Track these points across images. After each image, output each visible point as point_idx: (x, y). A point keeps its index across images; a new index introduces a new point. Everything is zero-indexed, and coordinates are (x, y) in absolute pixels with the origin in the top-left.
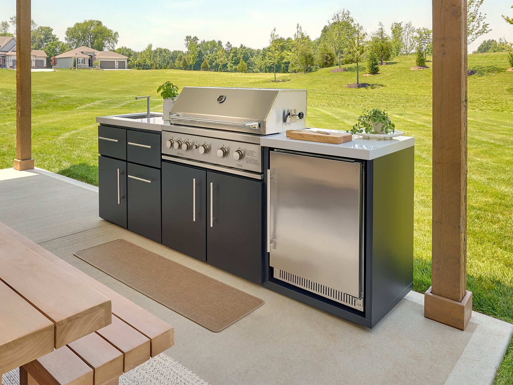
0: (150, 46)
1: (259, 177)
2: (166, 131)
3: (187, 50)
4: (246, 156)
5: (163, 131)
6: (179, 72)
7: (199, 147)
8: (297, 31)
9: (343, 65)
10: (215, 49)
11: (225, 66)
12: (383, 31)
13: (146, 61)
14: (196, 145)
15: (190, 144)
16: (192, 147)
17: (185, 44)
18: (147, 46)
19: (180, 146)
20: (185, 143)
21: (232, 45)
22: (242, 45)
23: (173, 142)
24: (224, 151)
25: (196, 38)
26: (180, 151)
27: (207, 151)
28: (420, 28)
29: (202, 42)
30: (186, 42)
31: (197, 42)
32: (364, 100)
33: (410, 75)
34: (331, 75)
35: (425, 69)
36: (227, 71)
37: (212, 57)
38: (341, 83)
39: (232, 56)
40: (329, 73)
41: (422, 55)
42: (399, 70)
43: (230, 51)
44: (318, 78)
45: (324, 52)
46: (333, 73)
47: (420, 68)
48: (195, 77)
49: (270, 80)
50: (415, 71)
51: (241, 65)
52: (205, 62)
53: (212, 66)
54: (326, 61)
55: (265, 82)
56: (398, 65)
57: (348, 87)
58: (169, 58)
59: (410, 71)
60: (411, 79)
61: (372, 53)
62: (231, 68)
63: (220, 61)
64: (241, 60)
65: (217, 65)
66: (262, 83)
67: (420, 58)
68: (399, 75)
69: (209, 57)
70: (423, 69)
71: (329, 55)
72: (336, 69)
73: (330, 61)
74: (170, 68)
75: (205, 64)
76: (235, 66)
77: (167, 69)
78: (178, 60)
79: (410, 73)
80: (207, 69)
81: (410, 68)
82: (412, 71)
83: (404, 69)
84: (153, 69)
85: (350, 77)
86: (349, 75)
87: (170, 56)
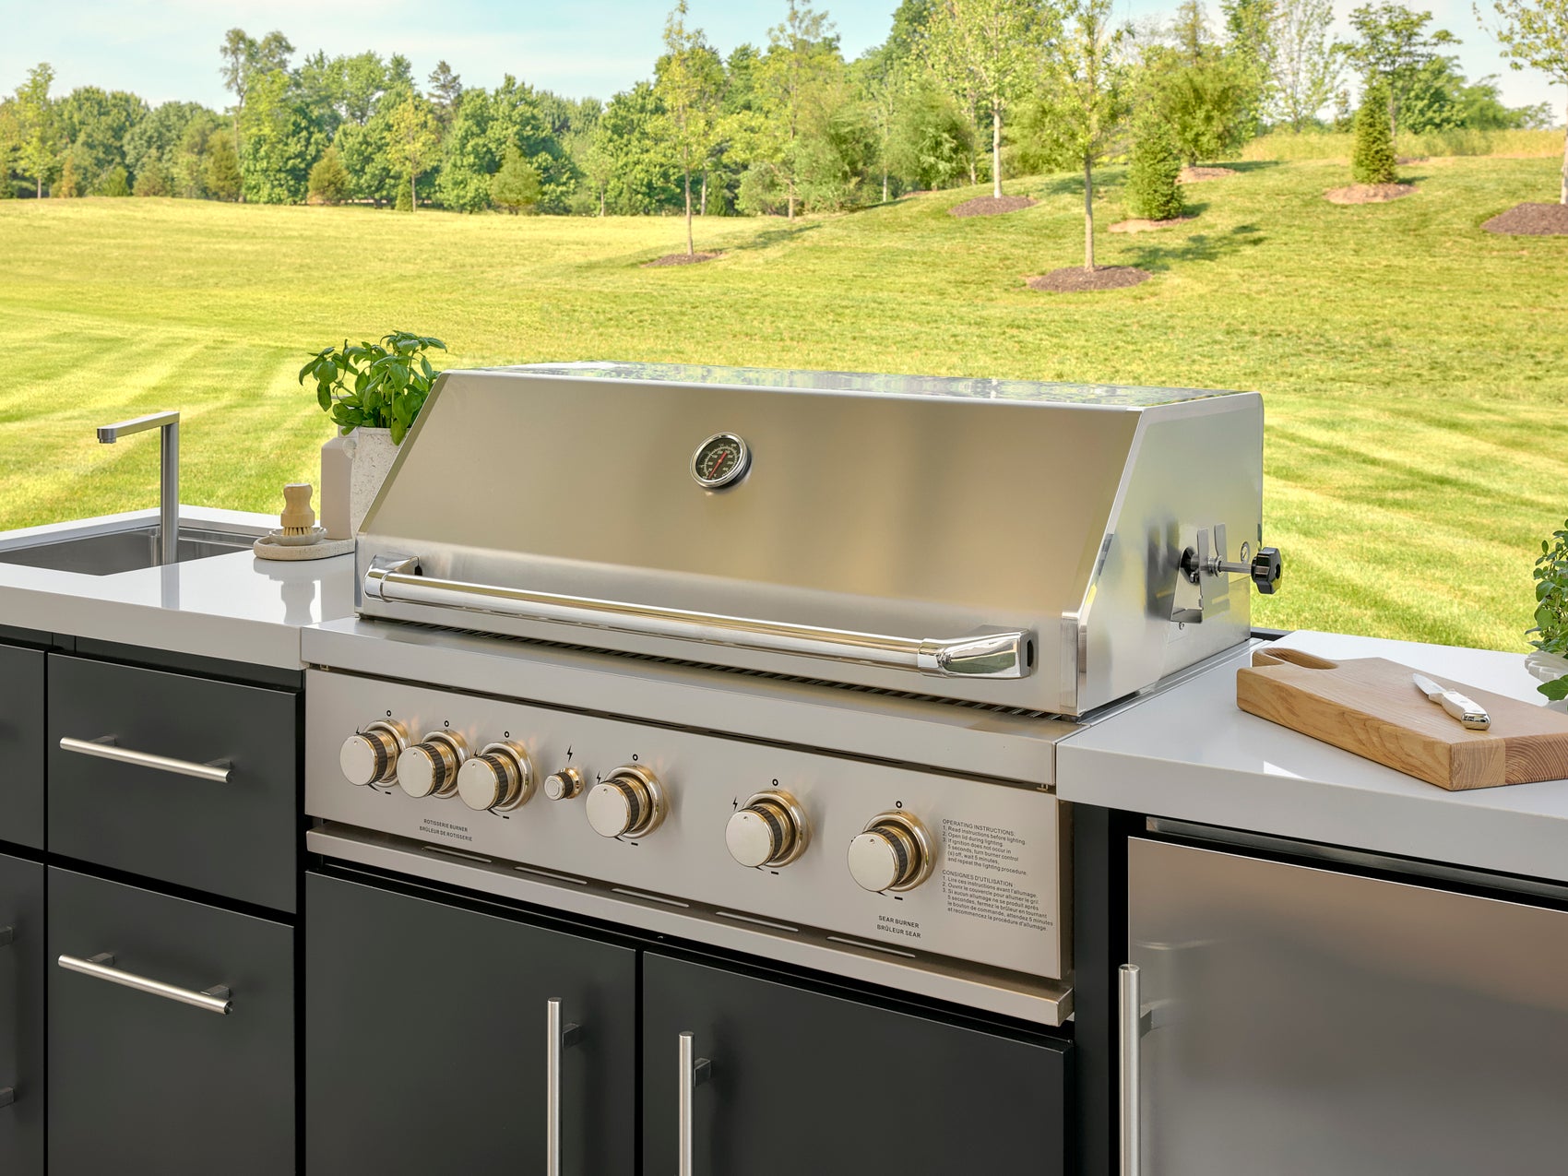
0: (43, 78)
1: (1044, 1010)
2: (333, 670)
3: (233, 99)
4: (947, 864)
5: (315, 666)
6: (198, 212)
7: (586, 785)
8: (788, 12)
9: (1014, 181)
10: (378, 100)
11: (426, 179)
12: (1202, 17)
13: (19, 154)
14: (565, 777)
15: (522, 763)
16: (535, 783)
17: (225, 71)
18: (24, 79)
19: (444, 778)
20: (484, 758)
21: (461, 81)
22: (510, 80)
23: (391, 749)
24: (782, 821)
25: (280, 43)
26: (442, 807)
27: (644, 815)
28: (1369, 5)
29: (312, 60)
30: (229, 61)
31: (283, 64)
32: (1131, 347)
33: (1328, 226)
34: (960, 229)
35: (1395, 199)
36: (439, 206)
37: (360, 138)
38: (1008, 268)
39: (461, 133)
40: (948, 216)
41: (1381, 133)
42: (1275, 203)
43: (451, 109)
44: (900, 245)
45: (924, 117)
46: (969, 218)
47: (1372, 192)
48: (280, 238)
49: (666, 253)
50: (1352, 205)
51: (510, 180)
52: (331, 160)
53: (362, 181)
54: (932, 160)
55: (643, 263)
56: (1271, 179)
57: (1044, 286)
58: (141, 139)
59: (1328, 208)
60: (1334, 246)
61: (1153, 124)
62: (455, 192)
63: (407, 152)
64: (511, 152)
65: (388, 176)
66: (627, 266)
67: (1375, 147)
68: (1277, 228)
69: (345, 134)
70: (1385, 201)
71: (949, 131)
72: (979, 200)
73: (950, 160)
74: (147, 194)
75: (328, 169)
76: (477, 184)
77: (131, 194)
78: (190, 149)
79: (1330, 218)
80: (338, 195)
81: (1324, 194)
82: (1336, 206)
83: (1297, 197)
84: (57, 196)
85: (1049, 237)
86: (1047, 228)
87: (149, 127)
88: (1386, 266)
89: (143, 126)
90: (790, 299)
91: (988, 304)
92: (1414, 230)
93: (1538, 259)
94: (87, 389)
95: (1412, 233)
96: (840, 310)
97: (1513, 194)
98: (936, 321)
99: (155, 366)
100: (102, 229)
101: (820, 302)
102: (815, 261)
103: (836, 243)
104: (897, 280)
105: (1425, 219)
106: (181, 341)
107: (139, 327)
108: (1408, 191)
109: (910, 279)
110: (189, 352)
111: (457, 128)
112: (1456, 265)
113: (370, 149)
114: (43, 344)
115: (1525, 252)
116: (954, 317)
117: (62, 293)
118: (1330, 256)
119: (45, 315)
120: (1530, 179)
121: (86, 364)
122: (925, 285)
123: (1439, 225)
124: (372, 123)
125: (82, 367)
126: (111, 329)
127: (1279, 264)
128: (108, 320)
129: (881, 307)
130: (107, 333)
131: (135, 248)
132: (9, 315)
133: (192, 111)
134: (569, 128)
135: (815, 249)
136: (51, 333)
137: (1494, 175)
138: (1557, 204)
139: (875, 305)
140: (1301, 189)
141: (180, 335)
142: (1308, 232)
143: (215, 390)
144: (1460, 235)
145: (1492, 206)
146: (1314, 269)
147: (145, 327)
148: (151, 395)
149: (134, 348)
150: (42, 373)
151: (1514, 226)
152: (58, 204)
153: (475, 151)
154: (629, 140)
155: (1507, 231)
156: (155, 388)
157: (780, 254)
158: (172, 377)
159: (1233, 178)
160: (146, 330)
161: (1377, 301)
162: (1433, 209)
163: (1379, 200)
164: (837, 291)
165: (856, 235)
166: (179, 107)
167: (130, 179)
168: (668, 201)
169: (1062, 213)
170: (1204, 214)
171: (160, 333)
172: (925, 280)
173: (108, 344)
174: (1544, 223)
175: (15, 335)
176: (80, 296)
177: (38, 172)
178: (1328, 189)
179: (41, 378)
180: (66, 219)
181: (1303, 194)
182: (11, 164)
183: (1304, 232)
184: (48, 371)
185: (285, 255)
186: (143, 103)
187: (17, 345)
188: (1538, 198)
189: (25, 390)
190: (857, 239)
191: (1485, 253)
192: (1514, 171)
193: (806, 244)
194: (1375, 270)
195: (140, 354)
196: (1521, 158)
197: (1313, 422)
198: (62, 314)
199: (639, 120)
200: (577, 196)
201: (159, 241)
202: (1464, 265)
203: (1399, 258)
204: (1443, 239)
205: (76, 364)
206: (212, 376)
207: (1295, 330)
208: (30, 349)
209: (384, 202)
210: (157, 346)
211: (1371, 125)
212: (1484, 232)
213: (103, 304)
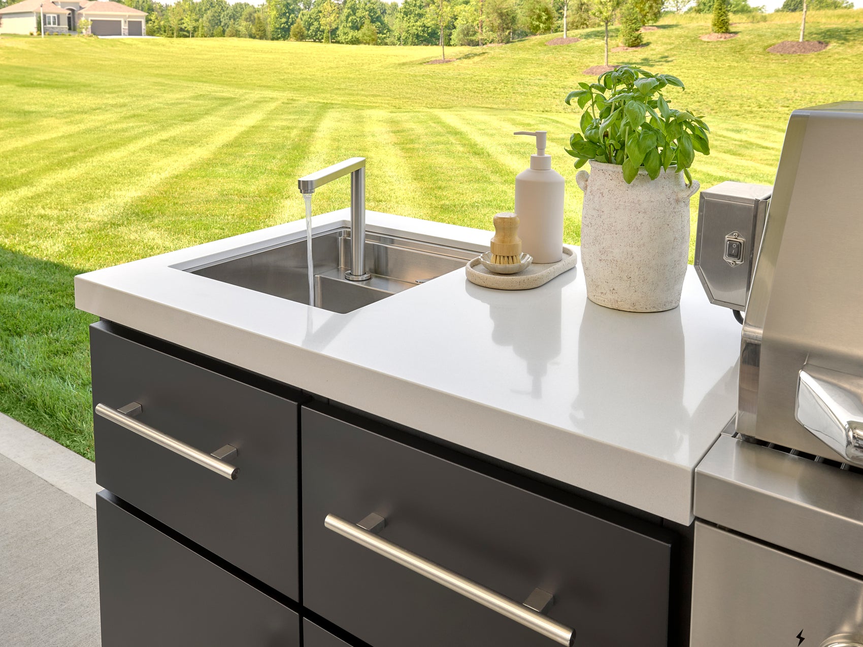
6: (249, 43)
9: (571, 31)
13: (183, 21)
33: (703, 50)
34: (551, 50)
35: (730, 39)
36: (338, 42)
37: (308, 16)
38: (572, 66)
39: (346, 14)
40: (545, 45)
41: (724, 12)
42: (680, 41)
43: (342, 6)
44: (527, 56)
45: (535, 6)
46: (554, 46)
47: (719, 36)
48: (281, 53)
49: (433, 59)
50: (711, 42)
51: (367, 32)
52: (298, 24)
53: (309, 32)
54: (538, 23)
55: (425, 63)
56: (676, 32)
57: (588, 73)
58: (227, 16)
59: (702, 43)
60: (706, 58)
61: (631, 9)
62: (344, 37)
63: (326, 22)
64: (367, 21)
65: (319, 30)
66: (418, 64)
67: (721, 18)
68: (681, 51)
69: (303, 15)
70: (725, 40)
71: (544, 12)
72: (558, 39)
73: (544, 23)
74: (230, 36)
75: (297, 27)
76: (352, 34)
77: (224, 37)
78: (246, 20)
79: (703, 46)
80: (301, 37)
81: (699, 37)
82: (705, 42)
83: (688, 38)
84: (197, 37)
85: (587, 54)
86: (586, 50)
87: (230, 12)
88: (729, 66)
89: (228, 11)
90: (485, 77)
91: (566, 80)
92: (739, 52)
93: (793, 63)
94: (213, 127)
95: (738, 53)
96: (506, 82)
97: (779, 37)
98: (546, 86)
99: (253, 114)
100: (214, 49)
101: (497, 79)
102: (493, 62)
103: (501, 56)
104: (527, 70)
105: (743, 47)
106: (268, 99)
107: (244, 91)
108: (734, 36)
109: (533, 70)
110: (272, 106)
111: (344, 12)
112: (758, 66)
113: (312, 21)
114: (188, 101)
115: (786, 61)
116: (553, 85)
117: (199, 71)
118: (705, 62)
119: (190, 84)
120: (785, 32)
121: (213, 113)
122: (539, 72)
123: (748, 49)
124: (312, 10)
125: (211, 115)
126: (228, 92)
127: (684, 65)
128: (226, 87)
129: (522, 81)
130: (225, 95)
131: (227, 56)
132: (169, 84)
133: (245, 6)
134: (386, 13)
135: (492, 58)
136: (192, 95)
137: (769, 30)
138: (798, 42)
139: (520, 80)
140: (689, 35)
141: (268, 96)
142: (694, 52)
143: (288, 128)
144: (758, 54)
145: (770, 42)
146: (699, 67)
147: (247, 91)
148: (252, 131)
149: (241, 103)
150: (188, 118)
151: (781, 50)
152: (198, 40)
153: (352, 22)
154: (410, 18)
155: (778, 52)
156: (253, 127)
157: (479, 60)
158: (263, 120)
159: (661, 31)
160: (248, 93)
161: (727, 80)
162: (746, 43)
163: (722, 39)
164: (504, 74)
165: (508, 52)
166: (241, 5)
167: (224, 31)
168: (425, 40)
169: (592, 44)
170: (650, 45)
171: (256, 95)
172: (539, 70)
173: (226, 101)
174: (794, 49)
175: (171, 96)
176: (210, 73)
177: (190, 28)
178: (701, 35)
179: (188, 121)
180: (201, 46)
181: (691, 37)
182: (179, 26)
183: (692, 52)
184: (191, 117)
185: (284, 59)
186: (227, 3)
187: (173, 101)
188: (790, 39)
189: (177, 127)
190: (509, 54)
191: (770, 61)
192: (777, 28)
193: (489, 56)
194: (724, 67)
195: (244, 107)
196: (779, 24)
197: (727, 130)
198: (199, 84)
199: (414, 10)
200: (390, 39)
201: (236, 54)
202: (761, 66)
203: (734, 63)
204: (751, 55)
205: (207, 113)
206: (285, 120)
207: (695, 91)
208: (180, 104)
209: (317, 40)
210: (254, 102)
211: (720, 9)
212: (768, 52)
213: (223, 78)
